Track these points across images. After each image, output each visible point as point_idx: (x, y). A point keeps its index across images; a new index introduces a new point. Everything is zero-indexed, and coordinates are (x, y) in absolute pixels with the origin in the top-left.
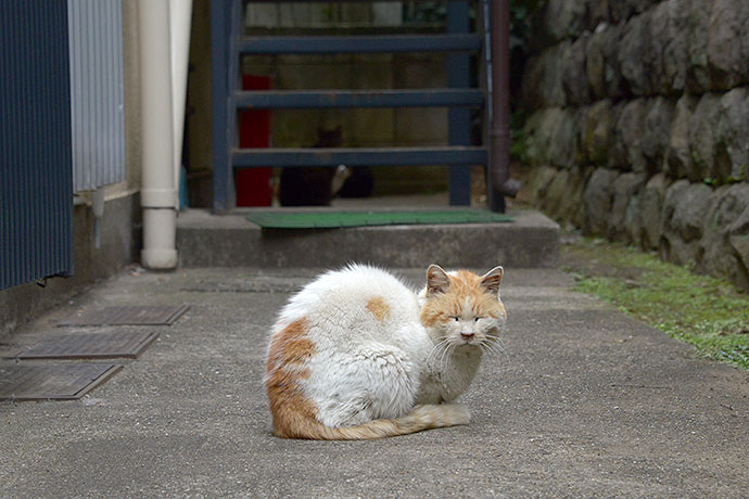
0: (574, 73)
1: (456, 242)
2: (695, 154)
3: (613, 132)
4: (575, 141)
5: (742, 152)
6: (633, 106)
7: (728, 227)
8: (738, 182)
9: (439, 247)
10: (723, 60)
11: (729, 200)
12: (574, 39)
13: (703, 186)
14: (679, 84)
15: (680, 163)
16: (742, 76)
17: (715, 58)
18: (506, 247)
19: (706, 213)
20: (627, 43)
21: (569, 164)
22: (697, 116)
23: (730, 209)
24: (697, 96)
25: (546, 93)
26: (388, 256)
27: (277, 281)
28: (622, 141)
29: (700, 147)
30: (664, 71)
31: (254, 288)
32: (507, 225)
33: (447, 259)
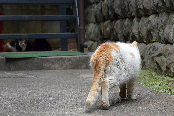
0: (98, 13)
1: (70, 61)
2: (140, 34)
3: (112, 29)
4: (99, 33)
5: (156, 33)
6: (118, 21)
7: (153, 55)
8: (155, 42)
9: (65, 63)
10: (148, 7)
11: (153, 47)
12: (97, 3)
13: (143, 44)
14: (134, 14)
15: (136, 37)
16: (154, 11)
17: (146, 6)
18: (86, 63)
19: (145, 51)
20: (116, 3)
21: (98, 40)
22: (140, 23)
23: (153, 50)
24: (139, 17)
25: (89, 19)
26: (48, 66)
27: (13, 74)
28: (116, 32)
29: (142, 32)
30: (129, 10)
31: (5, 77)
32: (86, 56)
33: (67, 67)
